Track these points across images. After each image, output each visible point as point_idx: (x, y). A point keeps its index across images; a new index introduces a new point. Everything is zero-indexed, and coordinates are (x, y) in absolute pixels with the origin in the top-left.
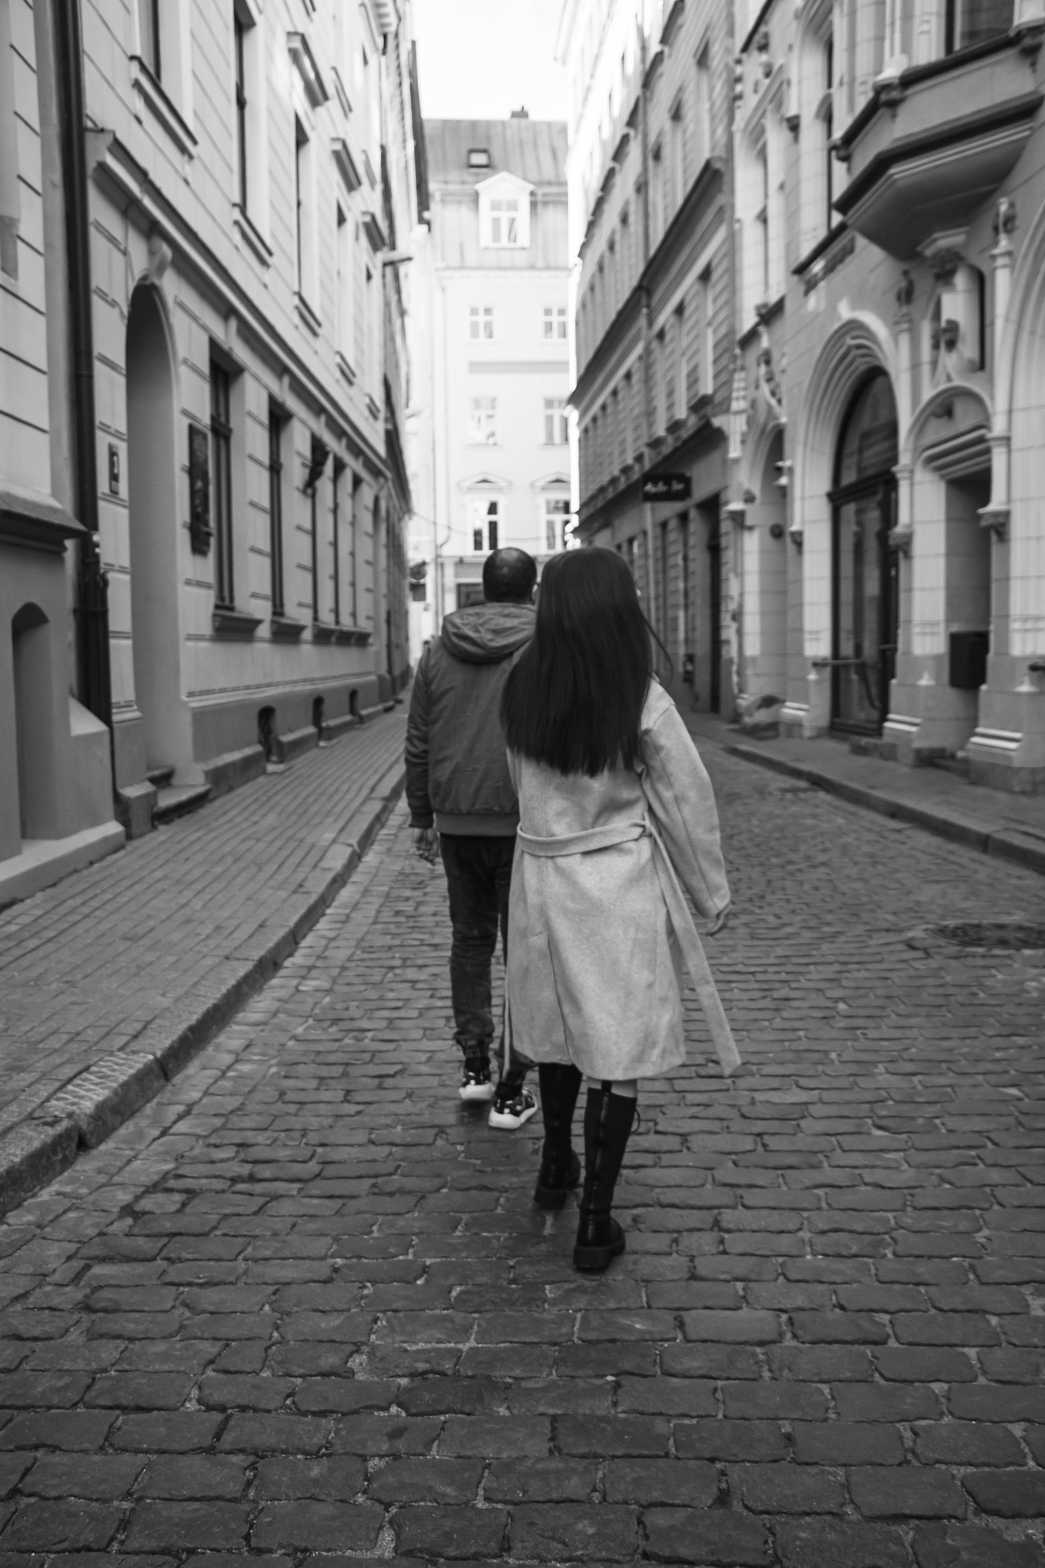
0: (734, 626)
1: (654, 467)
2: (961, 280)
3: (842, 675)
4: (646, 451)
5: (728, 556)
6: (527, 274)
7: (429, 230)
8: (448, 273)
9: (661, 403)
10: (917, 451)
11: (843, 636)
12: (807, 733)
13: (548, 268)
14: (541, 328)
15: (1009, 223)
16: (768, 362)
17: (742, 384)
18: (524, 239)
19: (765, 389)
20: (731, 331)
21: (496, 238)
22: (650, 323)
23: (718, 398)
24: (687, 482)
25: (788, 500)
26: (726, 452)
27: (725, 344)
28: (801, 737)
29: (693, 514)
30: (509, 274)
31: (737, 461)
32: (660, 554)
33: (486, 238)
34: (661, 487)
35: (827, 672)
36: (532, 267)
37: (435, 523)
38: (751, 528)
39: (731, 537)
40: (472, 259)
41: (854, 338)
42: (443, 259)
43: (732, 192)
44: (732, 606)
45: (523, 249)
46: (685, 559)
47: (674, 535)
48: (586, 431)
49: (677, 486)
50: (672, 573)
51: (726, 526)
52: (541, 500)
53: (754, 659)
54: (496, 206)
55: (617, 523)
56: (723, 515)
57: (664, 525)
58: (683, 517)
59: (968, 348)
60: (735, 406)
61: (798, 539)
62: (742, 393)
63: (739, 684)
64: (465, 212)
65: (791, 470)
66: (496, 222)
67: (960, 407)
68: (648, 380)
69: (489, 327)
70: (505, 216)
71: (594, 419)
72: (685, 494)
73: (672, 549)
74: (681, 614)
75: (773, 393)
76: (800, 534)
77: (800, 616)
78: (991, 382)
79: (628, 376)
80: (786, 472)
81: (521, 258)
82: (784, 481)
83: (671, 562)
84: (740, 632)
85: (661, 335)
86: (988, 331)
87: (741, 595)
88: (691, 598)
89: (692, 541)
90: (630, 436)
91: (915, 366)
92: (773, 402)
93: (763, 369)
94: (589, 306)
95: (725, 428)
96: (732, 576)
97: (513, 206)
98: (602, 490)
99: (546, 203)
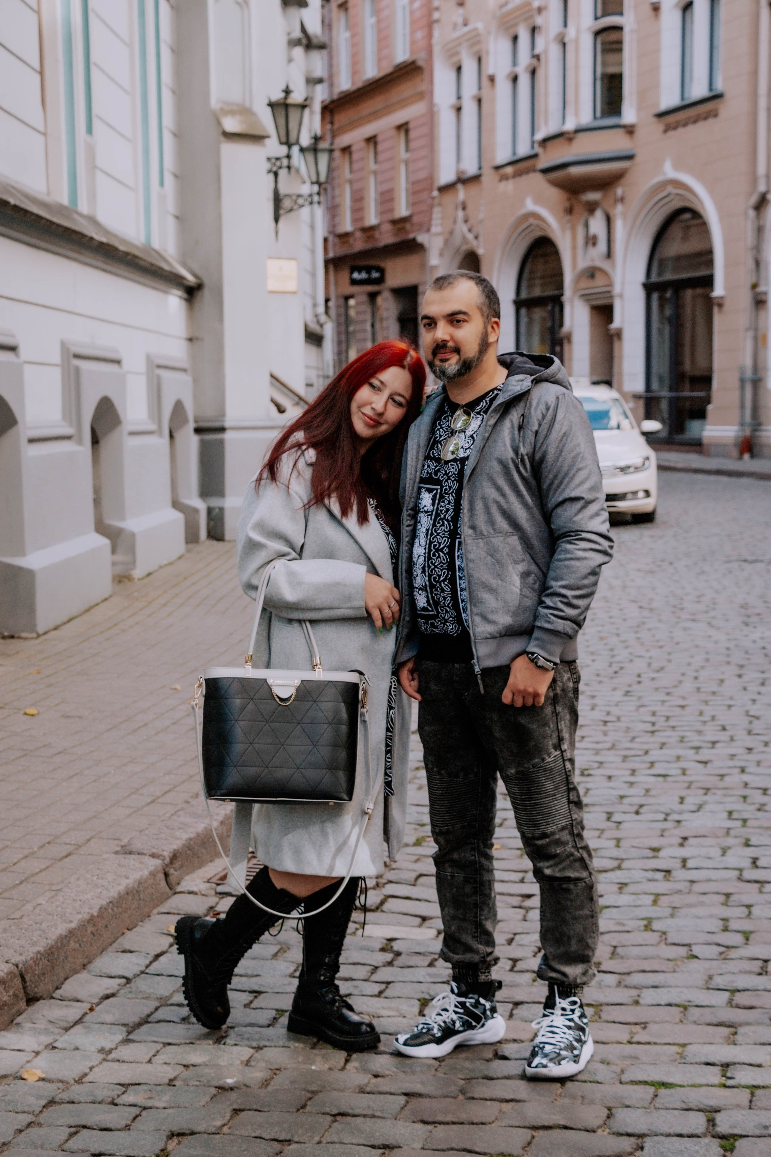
2: (599, 214)
10: (575, 290)
15: (622, 200)
16: (464, 209)
17: (441, 216)
19: (463, 225)
20: (430, 178)
23: (417, 221)
24: (382, 271)
26: (426, 259)
27: (424, 185)
29: (387, 295)
31: (436, 267)
34: (364, 275)
41: (535, 221)
43: (431, 82)
46: (373, 326)
49: (375, 275)
58: (372, 295)
59: (602, 246)
60: (434, 229)
62: (441, 222)
67: (598, 275)
72: (380, 280)
75: (470, 230)
78: (613, 266)
86: (612, 244)
89: (385, 314)
91: (574, 248)
92: (470, 236)
93: (460, 212)
95: (426, 243)
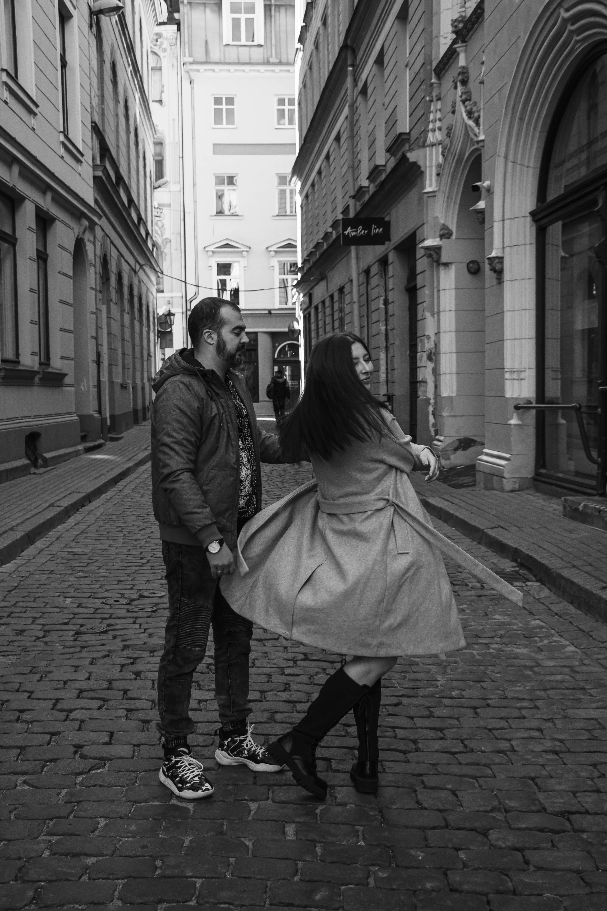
0: (430, 365)
1: (357, 215)
3: (548, 420)
4: (351, 202)
5: (424, 295)
6: (262, 68)
7: (179, 29)
8: (195, 67)
9: (364, 156)
11: (549, 374)
12: (508, 485)
13: (280, 63)
14: (275, 115)
16: (464, 82)
17: (439, 115)
18: (260, 39)
19: (462, 110)
20: (428, 61)
21: (236, 36)
22: (355, 81)
23: (414, 136)
24: (387, 226)
25: (487, 226)
26: (424, 187)
27: (421, 75)
28: (502, 490)
29: (392, 257)
30: (247, 68)
31: (432, 195)
32: (364, 299)
33: (227, 37)
34: (361, 231)
35: (531, 416)
36: (268, 63)
37: (186, 283)
38: (446, 265)
39: (427, 274)
40: (215, 55)
41: (567, 10)
42: (190, 56)
44: (429, 345)
45: (260, 46)
46: (386, 302)
47: (374, 281)
48: (307, 196)
49: (376, 230)
50: (374, 317)
51: (422, 264)
52: (275, 262)
53: (450, 399)
54: (235, 8)
55: (330, 275)
56: (420, 253)
57: (367, 272)
58: (384, 262)
60: (431, 138)
61: (498, 267)
62: (438, 124)
63: (434, 425)
64: (210, 15)
65: (489, 190)
66: (236, 22)
68: (353, 136)
69: (230, 113)
70: (243, 17)
71: (313, 185)
72: (384, 238)
73: (374, 294)
74: (383, 356)
75: (470, 114)
76: (501, 259)
77: (500, 353)
79: (338, 139)
80: (484, 193)
81: (257, 54)
82: (481, 205)
83: (373, 306)
84: (436, 372)
85: (364, 91)
87: (437, 334)
88: (391, 341)
89: (391, 283)
90: (339, 193)
92: (471, 123)
93: (460, 89)
94: (308, 85)
95: (421, 163)
96: (428, 315)
97: (251, 9)
98: (318, 245)
99: (278, 6)
